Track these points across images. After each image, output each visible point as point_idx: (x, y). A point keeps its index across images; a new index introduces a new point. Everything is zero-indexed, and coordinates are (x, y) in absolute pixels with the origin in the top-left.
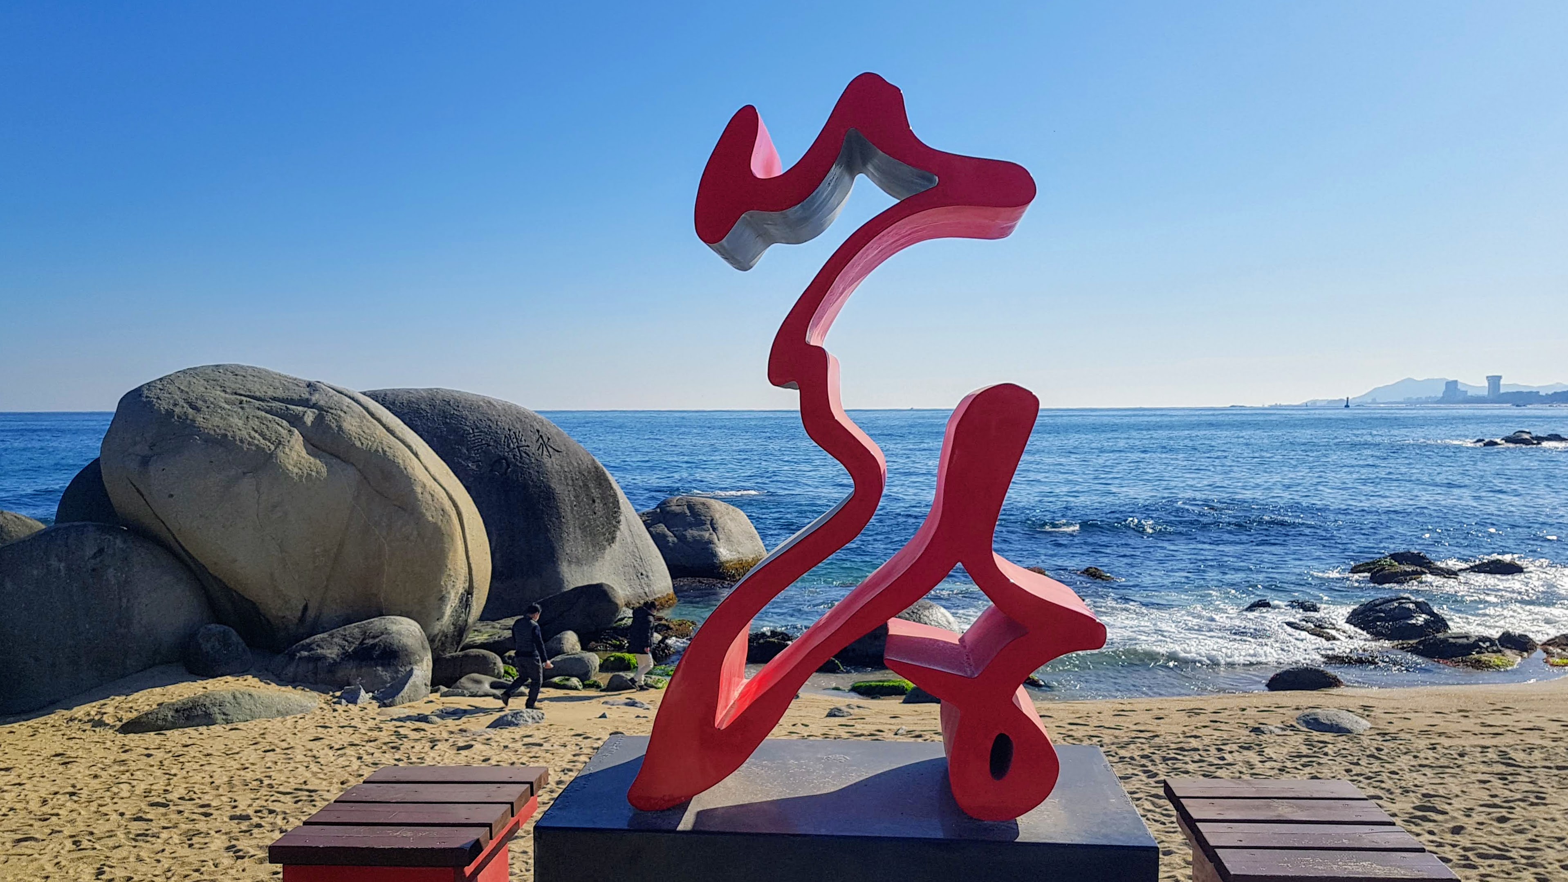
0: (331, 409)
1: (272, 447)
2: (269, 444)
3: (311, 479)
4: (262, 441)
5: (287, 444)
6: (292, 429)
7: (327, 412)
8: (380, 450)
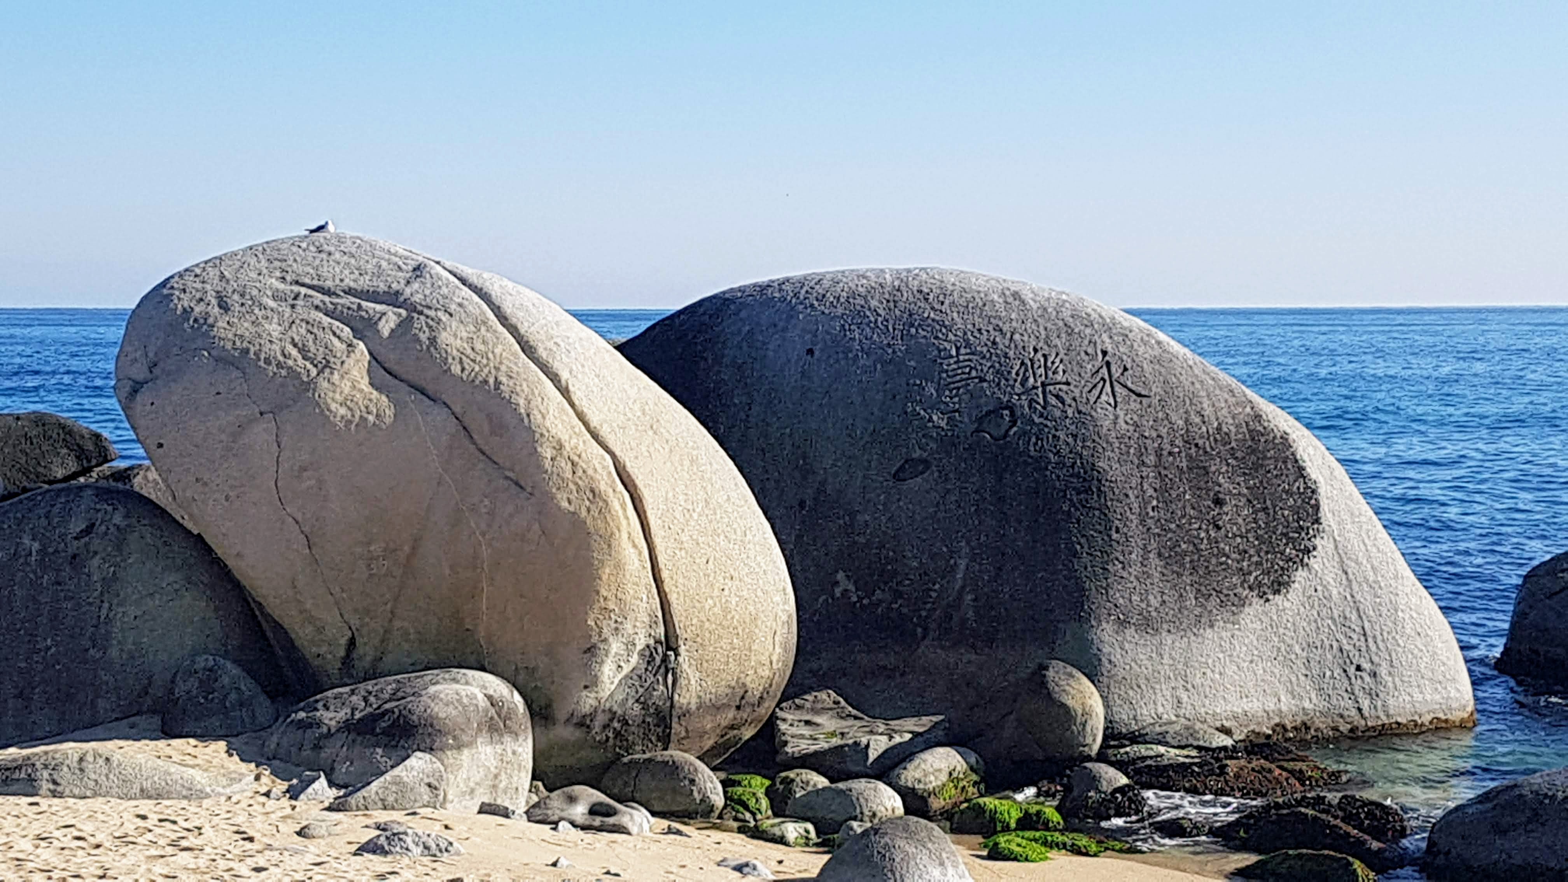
0: (430, 308)
1: (314, 372)
2: (309, 366)
3: (366, 427)
4: (300, 362)
5: (338, 367)
6: (355, 341)
7: (421, 313)
8: (491, 381)
